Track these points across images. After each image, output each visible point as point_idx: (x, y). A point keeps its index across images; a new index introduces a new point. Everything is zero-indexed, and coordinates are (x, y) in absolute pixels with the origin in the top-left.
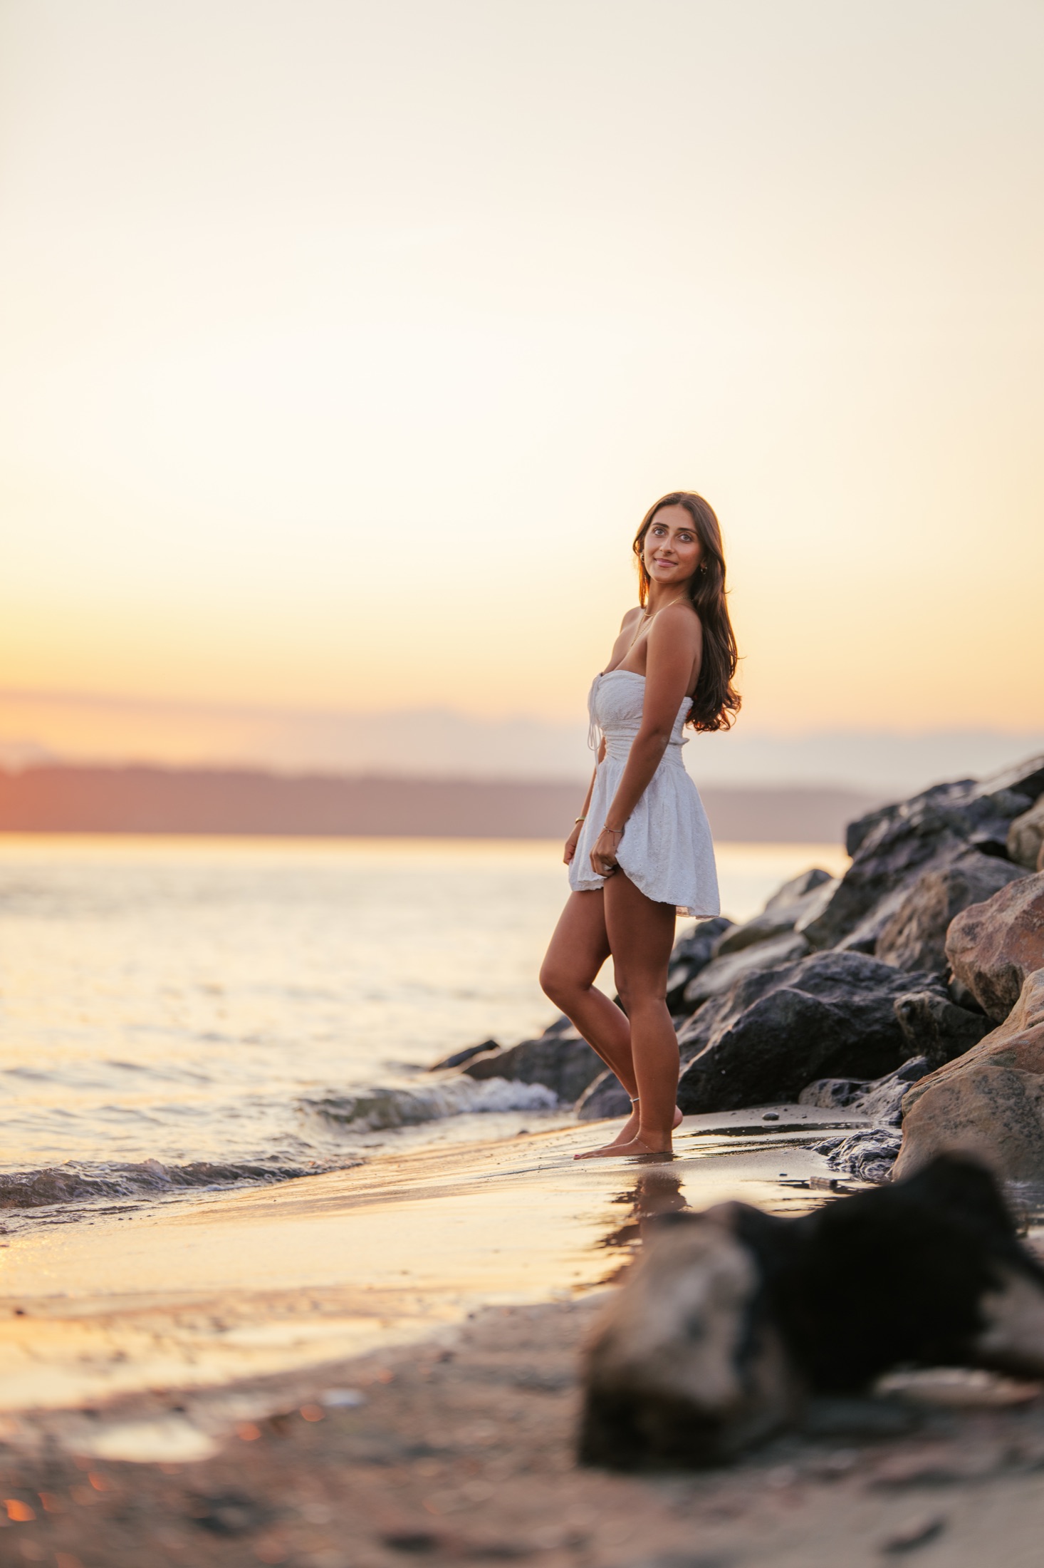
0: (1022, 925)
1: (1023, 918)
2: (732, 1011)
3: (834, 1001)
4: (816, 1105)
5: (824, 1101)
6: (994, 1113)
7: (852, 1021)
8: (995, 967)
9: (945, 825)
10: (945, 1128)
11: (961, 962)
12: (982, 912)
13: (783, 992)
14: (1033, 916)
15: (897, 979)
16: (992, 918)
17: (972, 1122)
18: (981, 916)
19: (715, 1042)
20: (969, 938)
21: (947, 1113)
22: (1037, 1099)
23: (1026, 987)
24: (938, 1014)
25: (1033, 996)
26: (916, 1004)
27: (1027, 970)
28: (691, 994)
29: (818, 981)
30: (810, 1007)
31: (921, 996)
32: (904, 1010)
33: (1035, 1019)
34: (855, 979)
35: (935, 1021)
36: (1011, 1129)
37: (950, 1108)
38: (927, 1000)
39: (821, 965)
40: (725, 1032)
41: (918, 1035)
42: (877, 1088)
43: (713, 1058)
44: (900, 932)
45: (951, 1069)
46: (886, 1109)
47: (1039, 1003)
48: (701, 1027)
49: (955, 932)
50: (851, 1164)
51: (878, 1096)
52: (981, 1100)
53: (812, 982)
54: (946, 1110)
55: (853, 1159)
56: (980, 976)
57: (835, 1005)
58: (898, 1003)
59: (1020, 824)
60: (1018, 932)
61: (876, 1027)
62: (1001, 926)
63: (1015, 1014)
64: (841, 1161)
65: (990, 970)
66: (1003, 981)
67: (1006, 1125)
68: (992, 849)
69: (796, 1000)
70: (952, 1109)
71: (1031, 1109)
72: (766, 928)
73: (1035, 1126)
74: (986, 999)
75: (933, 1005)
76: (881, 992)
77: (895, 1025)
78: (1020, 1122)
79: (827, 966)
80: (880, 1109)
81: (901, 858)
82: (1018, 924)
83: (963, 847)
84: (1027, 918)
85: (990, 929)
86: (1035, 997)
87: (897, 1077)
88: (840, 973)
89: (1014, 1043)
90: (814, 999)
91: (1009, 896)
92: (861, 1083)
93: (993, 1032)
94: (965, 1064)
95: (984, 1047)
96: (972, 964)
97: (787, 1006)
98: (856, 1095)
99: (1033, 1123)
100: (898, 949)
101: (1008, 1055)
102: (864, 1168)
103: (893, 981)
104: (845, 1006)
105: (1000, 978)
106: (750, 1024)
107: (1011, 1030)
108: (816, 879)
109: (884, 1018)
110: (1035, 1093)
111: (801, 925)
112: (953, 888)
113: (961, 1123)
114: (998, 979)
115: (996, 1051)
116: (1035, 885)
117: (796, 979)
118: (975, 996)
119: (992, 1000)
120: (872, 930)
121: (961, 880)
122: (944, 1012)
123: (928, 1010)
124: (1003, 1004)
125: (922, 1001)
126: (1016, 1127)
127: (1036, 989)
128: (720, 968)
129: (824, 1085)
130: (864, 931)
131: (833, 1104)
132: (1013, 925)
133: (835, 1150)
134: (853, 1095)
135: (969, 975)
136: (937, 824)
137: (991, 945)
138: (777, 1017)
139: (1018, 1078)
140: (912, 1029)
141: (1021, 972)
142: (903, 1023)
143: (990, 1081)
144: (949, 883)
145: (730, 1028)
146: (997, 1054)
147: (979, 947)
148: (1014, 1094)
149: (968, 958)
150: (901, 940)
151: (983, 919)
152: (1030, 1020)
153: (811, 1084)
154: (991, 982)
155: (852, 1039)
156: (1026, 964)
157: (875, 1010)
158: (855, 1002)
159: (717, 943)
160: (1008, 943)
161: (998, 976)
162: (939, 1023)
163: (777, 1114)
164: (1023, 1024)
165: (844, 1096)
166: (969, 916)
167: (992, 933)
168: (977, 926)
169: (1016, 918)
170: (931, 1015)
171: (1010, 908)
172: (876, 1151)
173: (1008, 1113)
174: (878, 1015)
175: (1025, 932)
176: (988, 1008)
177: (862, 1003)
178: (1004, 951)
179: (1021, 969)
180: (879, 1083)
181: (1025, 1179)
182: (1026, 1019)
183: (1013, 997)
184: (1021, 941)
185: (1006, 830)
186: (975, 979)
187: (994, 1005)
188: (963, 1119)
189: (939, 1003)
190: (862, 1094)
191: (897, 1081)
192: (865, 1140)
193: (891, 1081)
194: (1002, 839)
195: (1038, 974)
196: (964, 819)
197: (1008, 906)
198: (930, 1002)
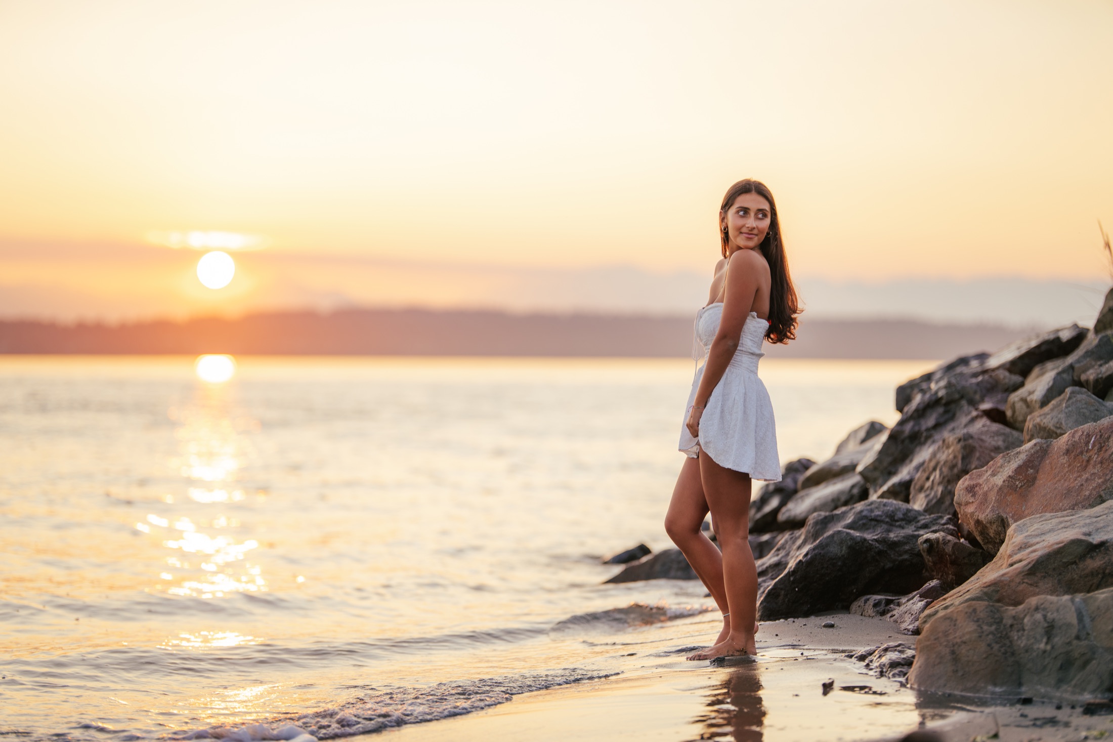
0: (1008, 486)
1: (1009, 481)
2: (804, 543)
3: (876, 537)
4: (862, 615)
5: (868, 612)
6: (980, 637)
7: (888, 552)
8: (989, 516)
9: (962, 397)
10: (946, 647)
11: (965, 512)
12: (980, 476)
13: (839, 532)
14: (1016, 480)
15: (922, 520)
16: (987, 480)
17: (965, 643)
18: (979, 479)
19: (791, 568)
20: (971, 495)
21: (947, 636)
22: (1011, 626)
23: (1009, 535)
24: (949, 549)
25: (1013, 543)
26: (933, 541)
27: (1011, 519)
28: (782, 517)
29: (865, 522)
30: (859, 542)
31: (937, 535)
32: (925, 545)
33: (1014, 560)
34: (892, 520)
35: (946, 554)
36: (992, 648)
37: (950, 631)
38: (941, 539)
39: (867, 510)
40: (798, 560)
41: (935, 563)
42: (905, 603)
43: (789, 579)
44: (928, 479)
45: (954, 597)
46: (910, 620)
47: (1017, 548)
48: (782, 553)
49: (961, 490)
50: (880, 670)
51: (905, 610)
52: (970, 627)
53: (861, 522)
54: (947, 633)
55: (882, 666)
56: (978, 522)
57: (876, 540)
58: (921, 540)
59: (1015, 397)
60: (1005, 491)
61: (906, 557)
62: (993, 487)
63: (1001, 554)
64: (873, 667)
65: (985, 519)
66: (994, 527)
67: (989, 645)
68: (996, 416)
69: (849, 538)
70: (951, 633)
71: (1007, 634)
72: (835, 468)
73: (1009, 647)
74: (982, 538)
75: (946, 542)
76: (909, 530)
77: (919, 555)
78: (999, 643)
79: (872, 511)
80: (906, 619)
81: (930, 421)
82: (1005, 486)
83: (974, 413)
84: (1012, 481)
85: (986, 489)
86: (1015, 544)
87: (918, 595)
88: (881, 516)
89: (998, 579)
90: (861, 537)
91: (999, 464)
92: (894, 598)
93: (985, 566)
94: (964, 594)
95: (979, 578)
96: (972, 514)
97: (842, 542)
98: (890, 607)
99: (1008, 643)
100: (925, 491)
101: (994, 588)
102: (889, 673)
103: (918, 521)
104: (883, 541)
105: (992, 524)
106: (816, 555)
107: (998, 566)
108: (874, 429)
109: (912, 549)
110: (1010, 622)
111: (860, 468)
112: (964, 447)
113: (957, 643)
114: (991, 525)
115: (985, 585)
116: (1017, 457)
117: (849, 520)
118: (975, 535)
119: (987, 539)
120: (909, 473)
121: (970, 441)
122: (953, 547)
123: (941, 546)
124: (995, 542)
125: (937, 540)
126: (996, 647)
127: (1015, 537)
128: (802, 498)
129: (868, 600)
130: (903, 474)
131: (874, 614)
132: (1001, 486)
133: (870, 658)
134: (888, 608)
135: (971, 521)
136: (957, 396)
137: (986, 500)
138: (834, 550)
139: (998, 611)
140: (930, 559)
141: (1007, 520)
142: (924, 555)
143: (978, 612)
144: (962, 443)
145: (801, 558)
146: (986, 587)
147: (978, 501)
148: (995, 622)
149: (970, 509)
150: (928, 484)
151: (981, 481)
152: (1010, 561)
153: (859, 599)
154: (986, 527)
155: (889, 565)
156: (1011, 515)
157: (905, 543)
158: (891, 538)
159: (801, 478)
160: (998, 499)
161: (991, 523)
162: (949, 556)
163: (833, 623)
164: (1006, 563)
165: (882, 608)
166: (971, 479)
167: (987, 491)
168: (976, 486)
169: (1004, 481)
170: (944, 549)
171: (1000, 473)
172: (898, 660)
173: (991, 636)
174: (907, 547)
175: (1010, 491)
176: (984, 544)
177: (895, 539)
178: (995, 505)
179: (1007, 518)
180: (906, 599)
181: (1002, 685)
182: (1008, 560)
183: (1001, 538)
184: (1007, 497)
185: (1005, 401)
186: (975, 524)
187: (988, 542)
188: (958, 640)
189: (949, 541)
190: (894, 607)
191: (919, 599)
192: (891, 651)
193: (915, 599)
194: (1002, 407)
195: (1018, 526)
196: (975, 392)
197: (999, 472)
198: (943, 540)
